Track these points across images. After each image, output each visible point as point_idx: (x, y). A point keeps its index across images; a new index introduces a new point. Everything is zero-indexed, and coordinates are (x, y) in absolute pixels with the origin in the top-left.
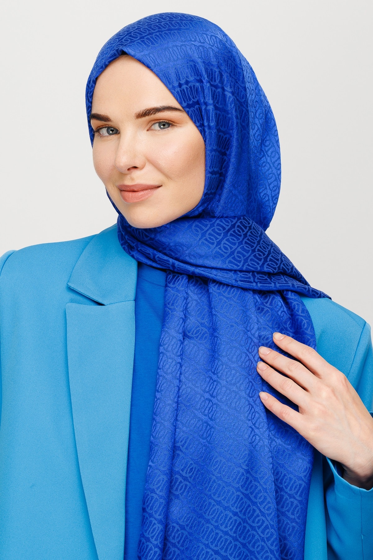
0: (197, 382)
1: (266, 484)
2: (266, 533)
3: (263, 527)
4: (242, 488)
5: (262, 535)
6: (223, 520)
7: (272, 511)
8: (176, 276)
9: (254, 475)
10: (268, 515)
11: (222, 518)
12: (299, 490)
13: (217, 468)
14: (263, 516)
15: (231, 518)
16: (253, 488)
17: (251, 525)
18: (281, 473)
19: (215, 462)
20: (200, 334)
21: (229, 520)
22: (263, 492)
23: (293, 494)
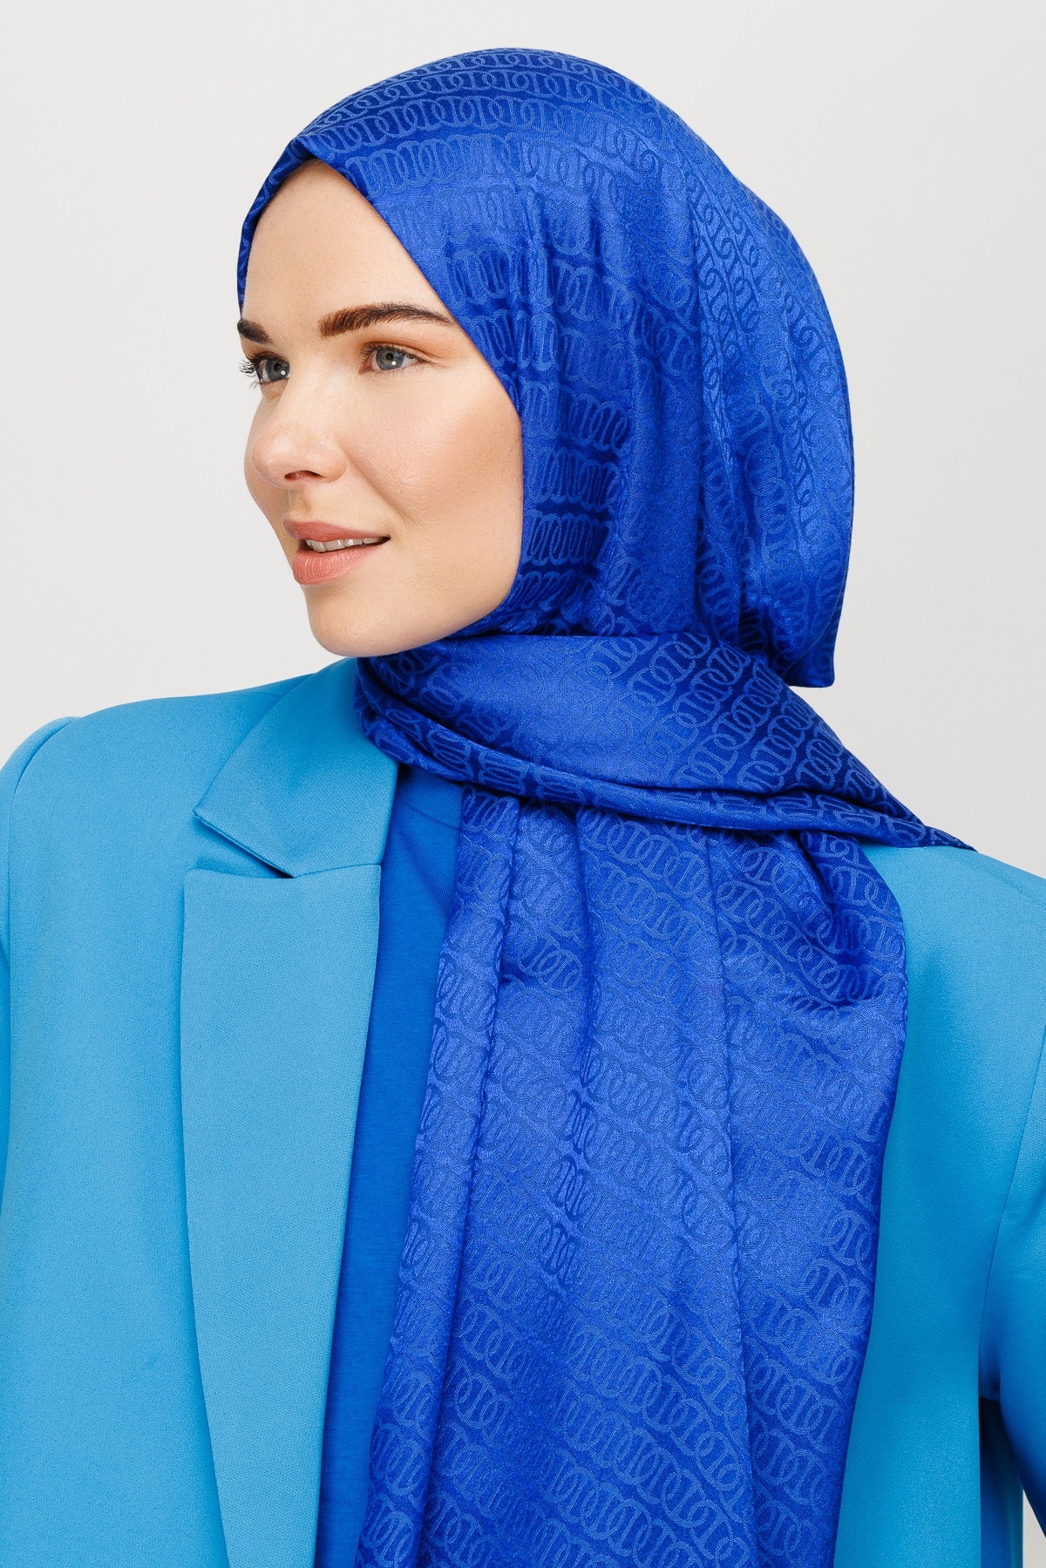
0: (538, 1107)
1: (721, 1407)
2: (719, 1548)
3: (711, 1530)
4: (649, 1416)
5: (707, 1553)
6: (592, 1509)
7: (737, 1485)
8: (486, 801)
9: (688, 1378)
10: (725, 1496)
11: (590, 1503)
12: (823, 1424)
13: (580, 1357)
14: (712, 1500)
15: (615, 1504)
16: (684, 1416)
17: (676, 1525)
18: (773, 1375)
19: (577, 1341)
20: (557, 968)
21: (609, 1511)
22: (712, 1428)
23: (806, 1435)
